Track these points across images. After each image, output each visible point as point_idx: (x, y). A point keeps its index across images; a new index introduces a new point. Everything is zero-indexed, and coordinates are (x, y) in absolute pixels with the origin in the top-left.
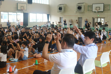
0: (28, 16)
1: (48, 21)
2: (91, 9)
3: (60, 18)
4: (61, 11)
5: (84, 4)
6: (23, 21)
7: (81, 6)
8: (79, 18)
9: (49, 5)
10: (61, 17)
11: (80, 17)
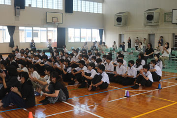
0: (66, 32)
1: (101, 41)
2: (170, 19)
3: (120, 36)
4: (120, 23)
5: (156, 11)
6: (56, 41)
7: (152, 14)
8: (149, 35)
9: (103, 14)
10: (121, 33)
11: (151, 33)
